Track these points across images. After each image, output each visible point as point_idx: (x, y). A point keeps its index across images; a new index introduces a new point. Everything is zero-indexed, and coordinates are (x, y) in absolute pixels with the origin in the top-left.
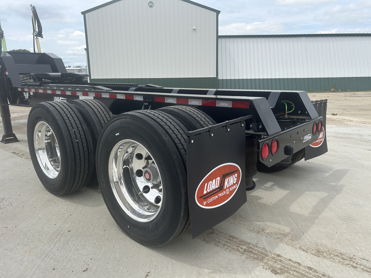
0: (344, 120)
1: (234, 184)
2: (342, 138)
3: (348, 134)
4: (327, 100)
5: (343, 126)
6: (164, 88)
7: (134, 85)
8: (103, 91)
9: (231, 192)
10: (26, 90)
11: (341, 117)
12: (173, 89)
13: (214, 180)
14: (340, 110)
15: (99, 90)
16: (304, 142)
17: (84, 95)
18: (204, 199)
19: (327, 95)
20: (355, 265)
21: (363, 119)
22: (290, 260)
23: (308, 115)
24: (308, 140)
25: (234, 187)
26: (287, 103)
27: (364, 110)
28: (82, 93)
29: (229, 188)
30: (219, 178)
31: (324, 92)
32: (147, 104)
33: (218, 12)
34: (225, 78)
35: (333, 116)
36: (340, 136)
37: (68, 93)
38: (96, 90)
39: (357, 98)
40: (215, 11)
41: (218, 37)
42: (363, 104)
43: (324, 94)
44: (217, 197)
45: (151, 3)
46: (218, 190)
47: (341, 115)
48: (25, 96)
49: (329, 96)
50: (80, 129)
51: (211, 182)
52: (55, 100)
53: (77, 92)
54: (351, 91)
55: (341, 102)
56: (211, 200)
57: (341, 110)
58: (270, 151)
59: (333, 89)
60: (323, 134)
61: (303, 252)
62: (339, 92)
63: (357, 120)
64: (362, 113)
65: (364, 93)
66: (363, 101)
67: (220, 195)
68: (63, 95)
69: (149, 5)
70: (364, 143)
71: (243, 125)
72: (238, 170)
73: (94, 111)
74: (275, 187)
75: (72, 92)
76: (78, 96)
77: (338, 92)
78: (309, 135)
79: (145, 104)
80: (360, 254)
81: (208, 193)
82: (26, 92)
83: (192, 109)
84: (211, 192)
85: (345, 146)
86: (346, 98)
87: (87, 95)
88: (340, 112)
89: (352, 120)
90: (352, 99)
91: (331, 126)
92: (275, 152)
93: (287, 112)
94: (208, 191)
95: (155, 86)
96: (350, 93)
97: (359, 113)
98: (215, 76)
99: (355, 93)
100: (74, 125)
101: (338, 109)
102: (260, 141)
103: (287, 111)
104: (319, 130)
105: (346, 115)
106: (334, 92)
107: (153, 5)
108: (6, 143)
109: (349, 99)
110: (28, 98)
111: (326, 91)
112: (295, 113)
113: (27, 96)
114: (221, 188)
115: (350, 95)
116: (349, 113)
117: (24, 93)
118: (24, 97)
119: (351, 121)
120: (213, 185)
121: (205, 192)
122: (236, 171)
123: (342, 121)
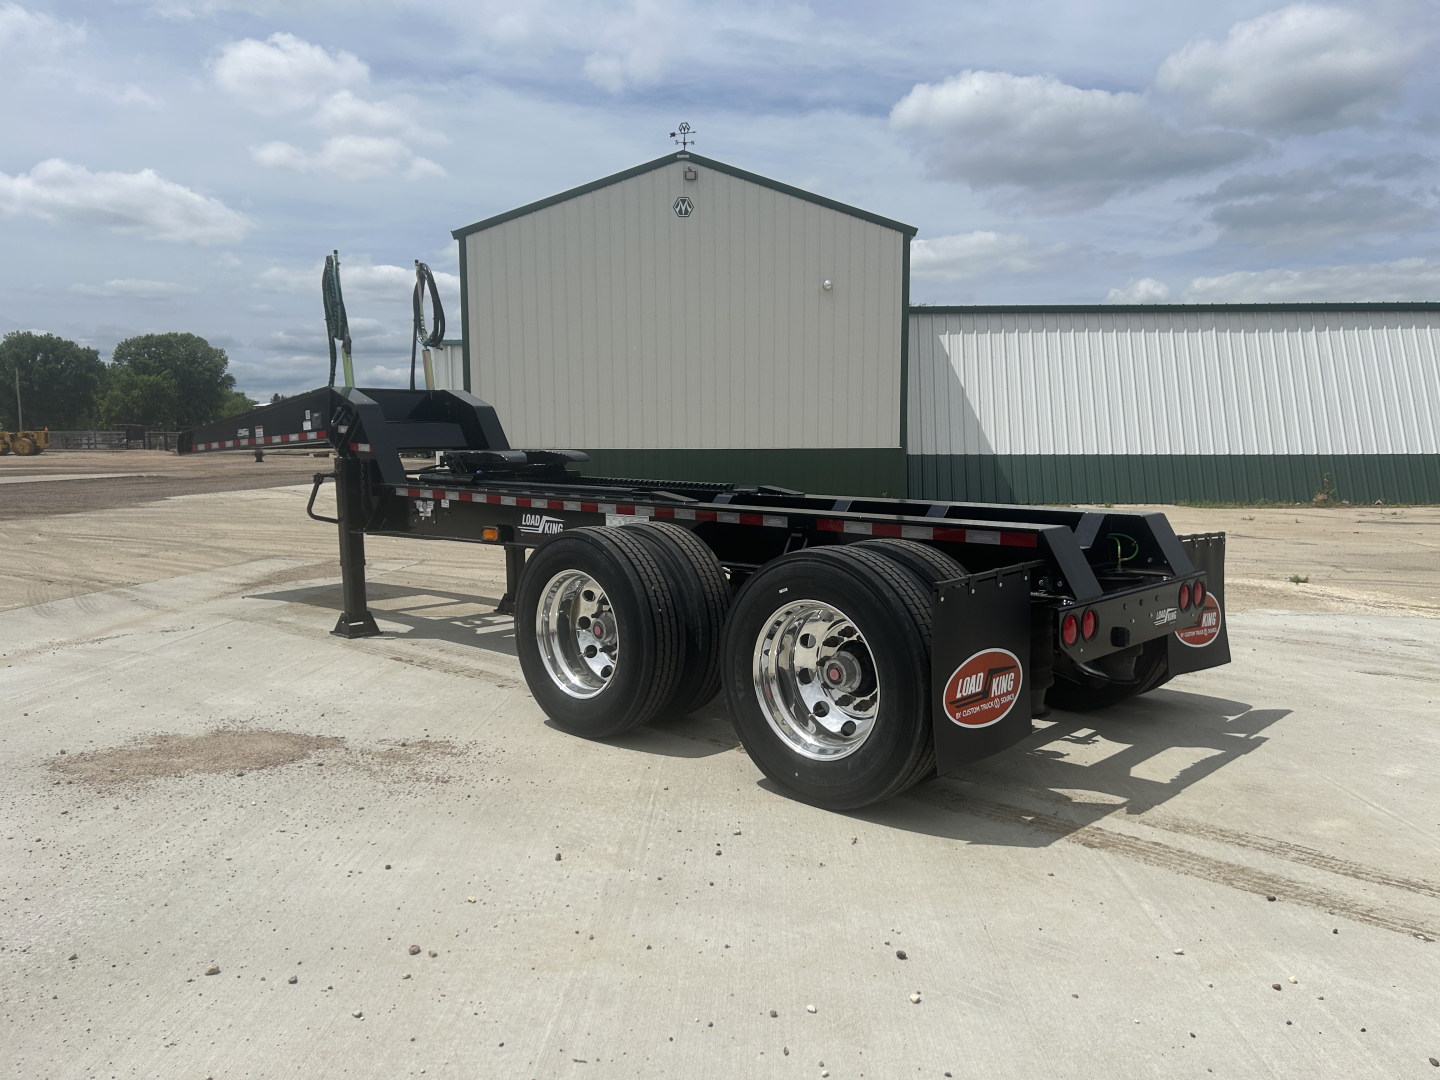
0: (1323, 595)
1: (1008, 693)
2: (1297, 642)
3: (1322, 633)
4: (1223, 534)
5: (1313, 613)
6: (807, 496)
7: (725, 488)
8: (678, 503)
9: (1004, 707)
10: (428, 494)
11: (1318, 588)
12: (835, 501)
13: (974, 677)
14: (1325, 568)
15: (666, 502)
16: (1157, 624)
17: (619, 511)
18: (957, 707)
19: (1293, 518)
20: (1244, 843)
21: (1385, 595)
22: (1120, 834)
23: (1168, 568)
24: (1168, 622)
25: (1009, 697)
26: (1121, 539)
27: (1405, 568)
28: (614, 506)
29: (1000, 697)
30: (982, 674)
31: (1287, 507)
32: (800, 535)
33: (909, 232)
34: (929, 451)
35: (1294, 584)
36: (1295, 637)
37: (572, 506)
38: (658, 502)
39: (1399, 530)
40: (897, 230)
41: (909, 312)
42: (1411, 549)
43: (1285, 514)
44: (978, 708)
45: (683, 201)
46: (980, 696)
47: (1321, 582)
48: (421, 509)
49: (1300, 519)
50: (664, 586)
51: (968, 678)
52: (524, 523)
53: (600, 505)
54: (1387, 503)
55: (1335, 543)
56: (968, 712)
57: (1329, 568)
58: (1080, 631)
59: (1320, 497)
60: (1217, 618)
61: (1146, 827)
62: (1344, 506)
63: (1365, 597)
64: (1394, 578)
65: (1433, 513)
66: (1415, 541)
67: (985, 706)
68: (554, 511)
69: (677, 210)
70: (1357, 655)
71: (1026, 578)
72: (1016, 666)
73: (682, 550)
74: (1098, 738)
75: (584, 504)
76: (603, 516)
77: (1337, 507)
78: (1169, 610)
79: (793, 535)
80: (1260, 833)
81: (963, 698)
82: (425, 500)
83: (913, 546)
84: (968, 697)
85: (1299, 661)
86: (1362, 528)
87: (632, 512)
88: (1324, 573)
89: (1350, 596)
90: (1380, 531)
91: (1274, 612)
92: (1090, 633)
93: (1120, 560)
94: (965, 694)
95: (783, 490)
96: (1378, 510)
97: (1386, 577)
98: (897, 445)
99: (1398, 510)
100: (653, 577)
101: (1320, 563)
102: (1060, 609)
103: (1122, 557)
104: (1197, 602)
105: (1337, 582)
106: (1323, 507)
107: (689, 210)
108: (350, 638)
109: (1368, 531)
110: (430, 515)
111: (1296, 502)
112: (1140, 563)
113: (429, 510)
114: (985, 694)
115: (1379, 518)
116: (1352, 576)
117: (419, 503)
118: (418, 512)
119: (1342, 599)
120: (972, 685)
121: (959, 696)
122: (1012, 667)
123: (1314, 599)
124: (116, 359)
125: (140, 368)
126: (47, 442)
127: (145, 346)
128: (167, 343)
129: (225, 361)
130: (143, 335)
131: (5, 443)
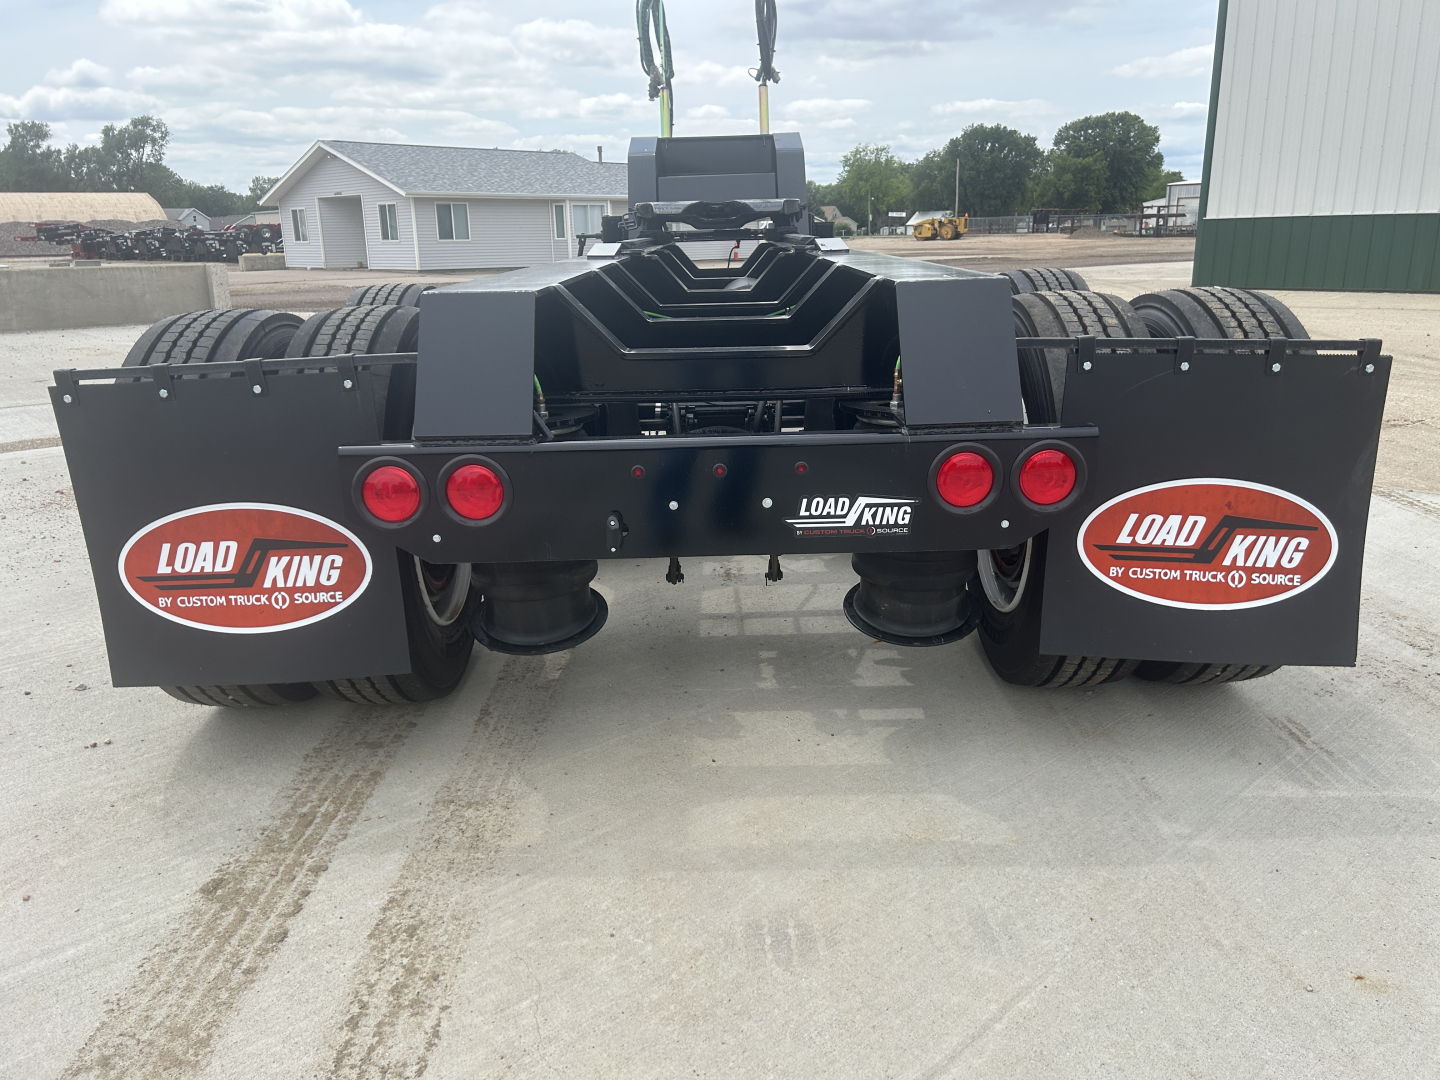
124: (1056, 144)
125: (1076, 150)
126: (965, 227)
127: (1081, 129)
128: (1102, 123)
129: (1157, 139)
130: (1082, 118)
131: (935, 229)
